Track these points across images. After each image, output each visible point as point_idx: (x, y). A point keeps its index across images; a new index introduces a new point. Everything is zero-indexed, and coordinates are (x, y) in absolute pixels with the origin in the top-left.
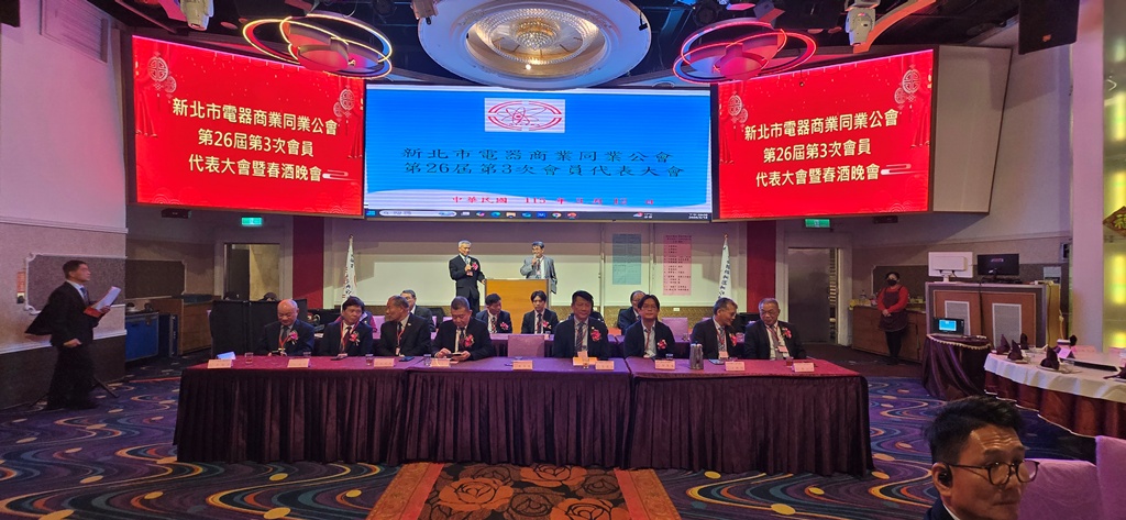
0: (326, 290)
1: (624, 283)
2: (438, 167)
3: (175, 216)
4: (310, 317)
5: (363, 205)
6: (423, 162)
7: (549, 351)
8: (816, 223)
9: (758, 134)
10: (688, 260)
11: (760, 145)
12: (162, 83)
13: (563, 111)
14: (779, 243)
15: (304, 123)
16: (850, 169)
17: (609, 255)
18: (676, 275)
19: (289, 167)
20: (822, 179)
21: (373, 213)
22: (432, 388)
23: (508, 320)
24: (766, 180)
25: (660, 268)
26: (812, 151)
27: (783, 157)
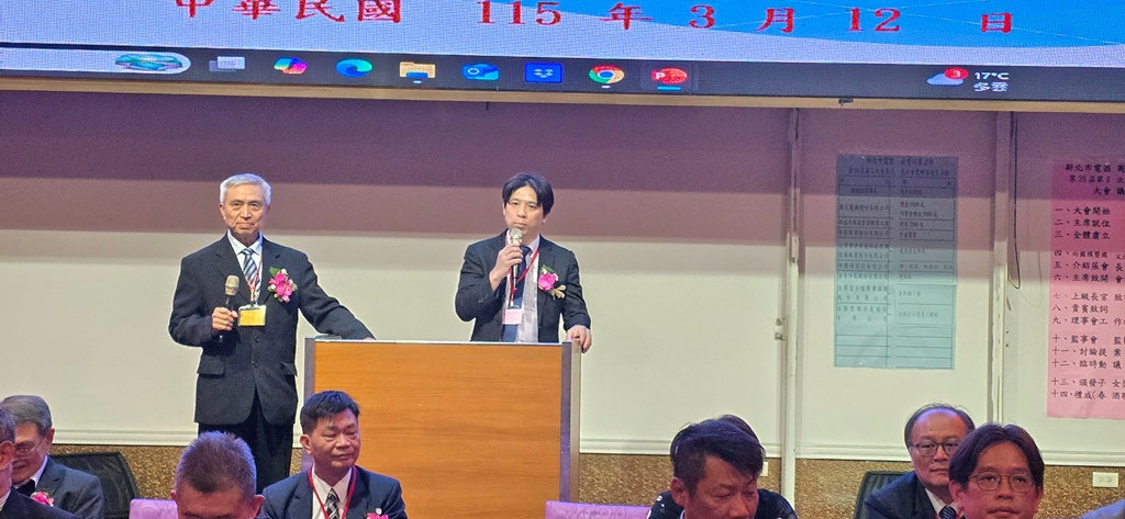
1: (884, 360)
17: (820, 241)
18: (1105, 343)
25: (1037, 300)
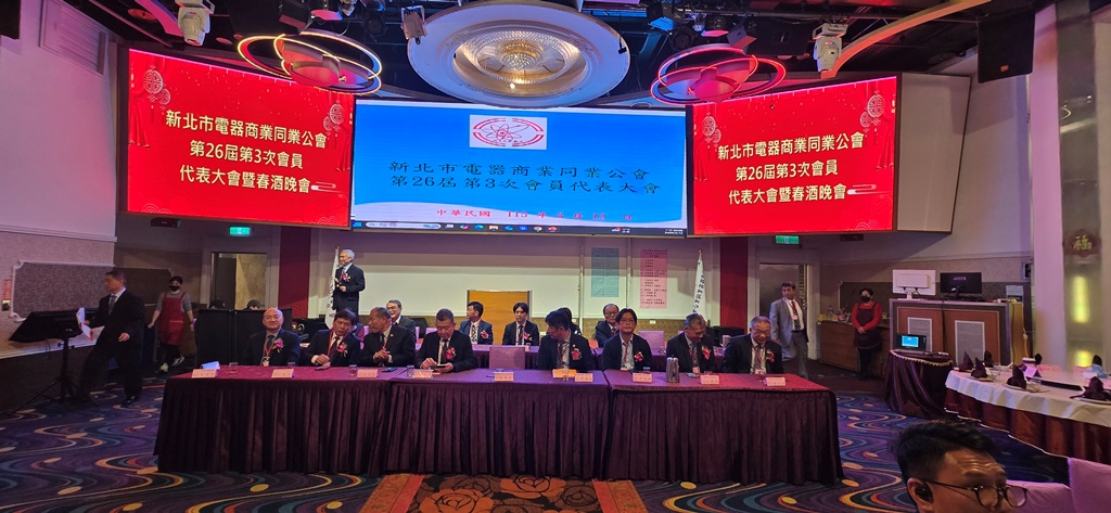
0: (312, 300)
1: (603, 295)
2: (423, 181)
3: (164, 225)
4: (294, 326)
5: (350, 216)
6: (410, 175)
7: (530, 362)
8: (786, 239)
9: (731, 154)
10: (664, 274)
11: (732, 165)
12: (156, 95)
13: (545, 129)
14: (751, 260)
15: (294, 136)
16: (818, 188)
17: (588, 267)
18: (653, 290)
19: (279, 178)
20: (791, 198)
21: (360, 225)
22: (414, 400)
23: (489, 330)
24: (739, 198)
25: (637, 282)
26: (782, 170)
27: (754, 176)
